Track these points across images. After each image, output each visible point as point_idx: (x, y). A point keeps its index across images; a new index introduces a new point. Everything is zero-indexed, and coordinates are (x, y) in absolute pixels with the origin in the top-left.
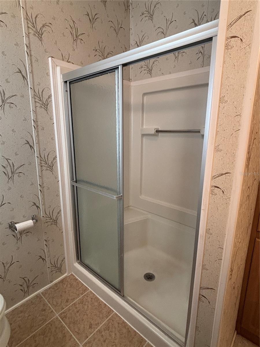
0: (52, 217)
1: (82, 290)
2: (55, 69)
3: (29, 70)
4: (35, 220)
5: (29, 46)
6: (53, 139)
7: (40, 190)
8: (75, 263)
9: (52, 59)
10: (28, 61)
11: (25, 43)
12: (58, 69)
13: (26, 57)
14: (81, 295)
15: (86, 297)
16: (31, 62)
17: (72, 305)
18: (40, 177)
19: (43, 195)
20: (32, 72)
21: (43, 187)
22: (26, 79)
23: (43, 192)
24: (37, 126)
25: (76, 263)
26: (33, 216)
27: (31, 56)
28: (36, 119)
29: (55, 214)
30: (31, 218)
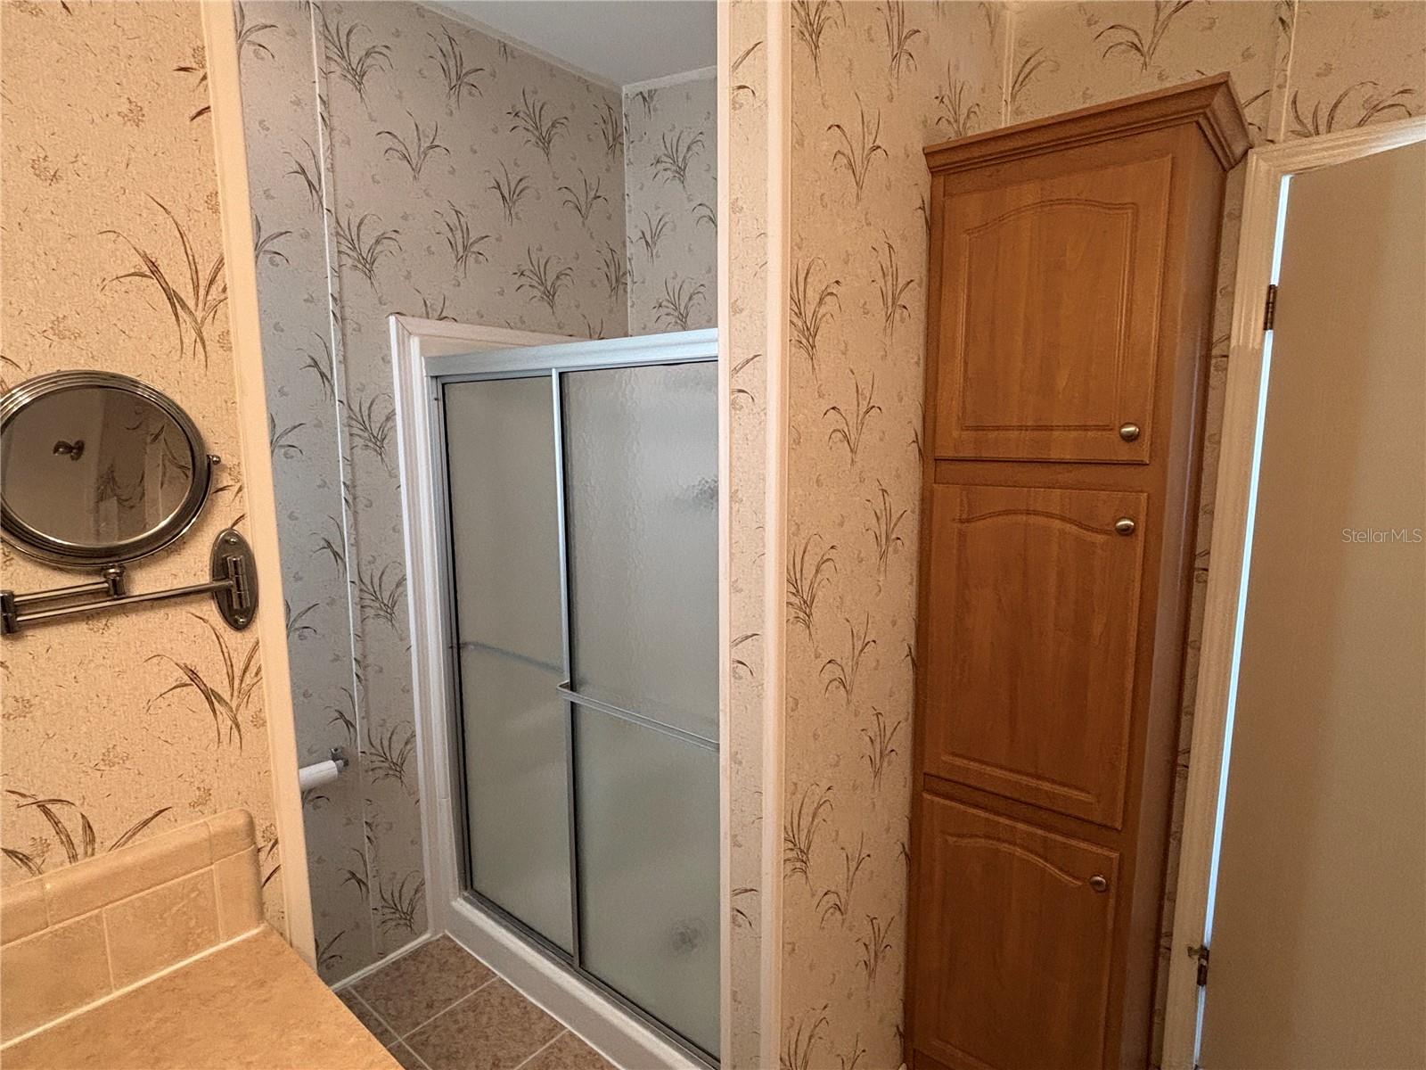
0: (388, 754)
1: (476, 978)
2: (406, 342)
3: (337, 355)
4: (340, 761)
5: (338, 299)
6: (397, 530)
7: (357, 675)
8: (456, 899)
9: (397, 321)
10: (335, 335)
11: (330, 292)
12: (415, 344)
13: (332, 324)
14: (470, 990)
15: (485, 994)
16: (344, 335)
17: (444, 1015)
18: (358, 639)
19: (366, 689)
20: (344, 361)
21: (366, 667)
22: (329, 381)
23: (363, 682)
24: (355, 498)
25: (459, 899)
26: (336, 750)
27: (343, 319)
28: (353, 481)
29: (397, 746)
30: (330, 755)
